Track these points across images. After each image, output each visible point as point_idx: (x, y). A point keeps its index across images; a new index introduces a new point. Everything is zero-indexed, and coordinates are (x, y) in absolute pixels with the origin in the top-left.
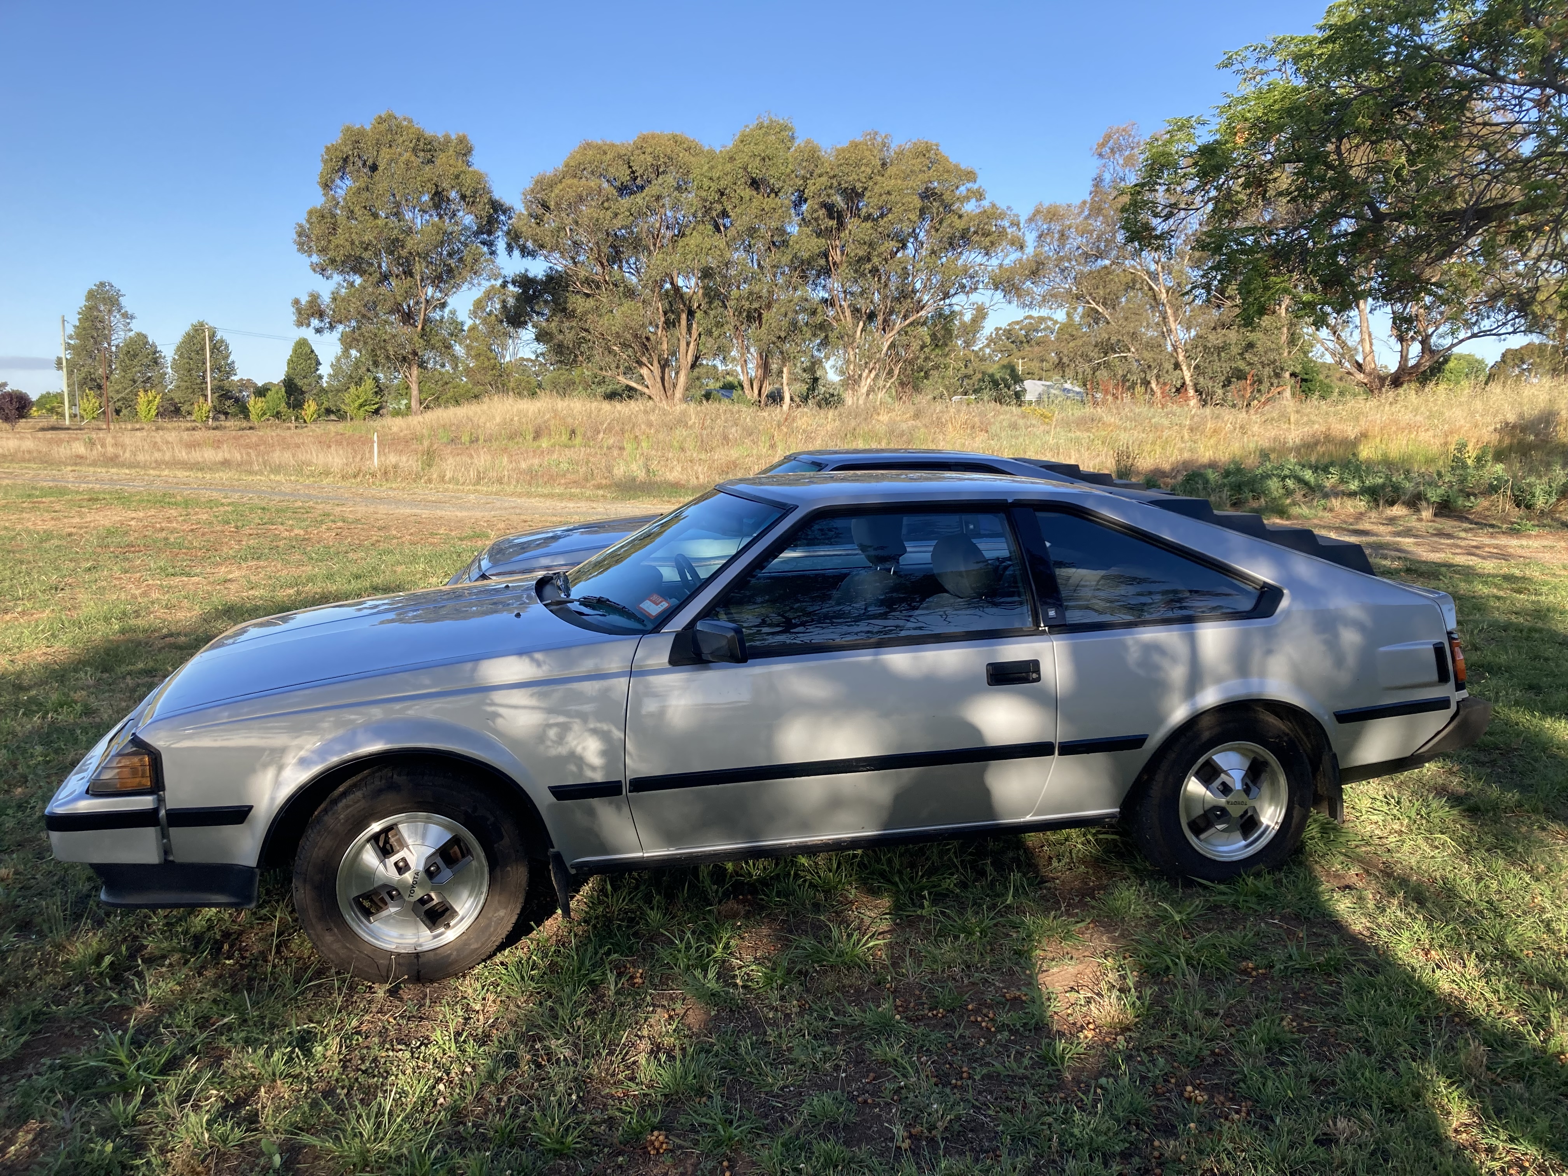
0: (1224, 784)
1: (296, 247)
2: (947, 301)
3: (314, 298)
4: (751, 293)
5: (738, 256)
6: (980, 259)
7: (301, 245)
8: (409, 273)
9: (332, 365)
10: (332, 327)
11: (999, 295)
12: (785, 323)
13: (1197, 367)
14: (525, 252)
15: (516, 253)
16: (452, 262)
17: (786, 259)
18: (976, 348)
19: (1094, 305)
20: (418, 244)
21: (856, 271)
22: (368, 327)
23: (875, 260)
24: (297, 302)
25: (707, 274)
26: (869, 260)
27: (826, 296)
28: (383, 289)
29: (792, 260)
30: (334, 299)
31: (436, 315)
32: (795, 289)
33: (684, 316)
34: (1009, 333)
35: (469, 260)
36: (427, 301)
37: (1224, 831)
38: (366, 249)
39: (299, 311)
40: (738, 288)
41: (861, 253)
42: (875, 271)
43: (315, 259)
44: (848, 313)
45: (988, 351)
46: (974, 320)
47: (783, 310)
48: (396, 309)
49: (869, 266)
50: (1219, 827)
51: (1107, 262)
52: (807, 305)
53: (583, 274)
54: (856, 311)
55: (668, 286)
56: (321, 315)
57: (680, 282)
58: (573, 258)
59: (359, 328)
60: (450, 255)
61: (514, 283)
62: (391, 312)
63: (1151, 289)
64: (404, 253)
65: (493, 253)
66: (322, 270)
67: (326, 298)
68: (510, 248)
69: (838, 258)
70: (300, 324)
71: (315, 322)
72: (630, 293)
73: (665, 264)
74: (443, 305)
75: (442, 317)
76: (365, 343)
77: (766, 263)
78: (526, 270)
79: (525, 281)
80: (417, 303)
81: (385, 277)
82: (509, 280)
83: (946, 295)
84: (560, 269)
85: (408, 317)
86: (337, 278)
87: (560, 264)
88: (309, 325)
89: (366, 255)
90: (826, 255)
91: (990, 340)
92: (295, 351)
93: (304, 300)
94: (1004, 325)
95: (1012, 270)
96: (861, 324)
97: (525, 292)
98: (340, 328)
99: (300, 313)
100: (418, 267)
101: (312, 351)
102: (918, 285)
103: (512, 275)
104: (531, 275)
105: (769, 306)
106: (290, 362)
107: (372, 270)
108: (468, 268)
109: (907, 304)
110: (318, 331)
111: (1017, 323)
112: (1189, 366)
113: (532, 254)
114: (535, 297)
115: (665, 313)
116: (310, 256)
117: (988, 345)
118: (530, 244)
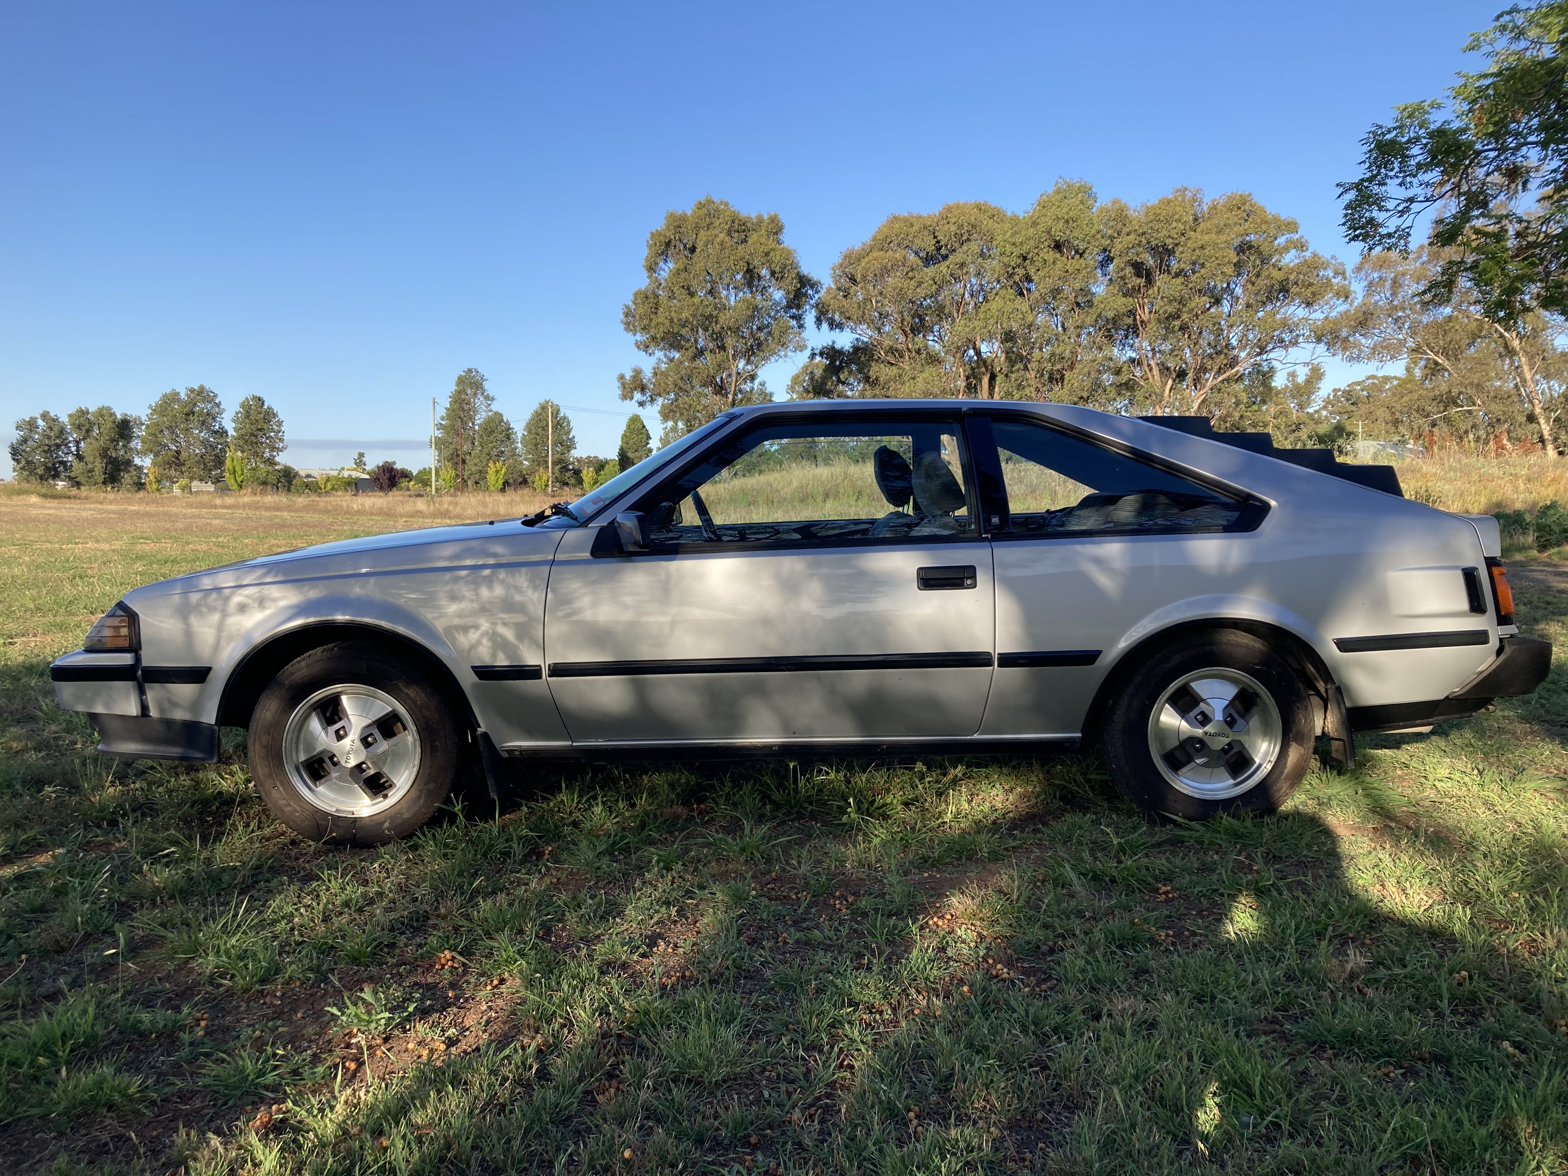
0: (1202, 713)
1: (622, 327)
2: (1265, 357)
3: (637, 373)
4: (1053, 355)
5: (1041, 319)
6: (1301, 312)
7: (627, 324)
8: (723, 348)
9: (661, 439)
10: (652, 401)
11: (1322, 348)
12: (1087, 384)
13: (1557, 420)
14: (834, 325)
15: (825, 326)
16: (762, 335)
17: (1089, 320)
18: (1311, 410)
19: (1432, 356)
20: (730, 319)
21: (1167, 328)
22: (684, 399)
23: (1185, 317)
24: (622, 377)
25: (1009, 337)
26: (1179, 317)
27: (1134, 355)
28: (698, 363)
29: (1096, 321)
30: (655, 374)
31: (747, 387)
32: (1100, 349)
33: (986, 380)
34: (1348, 394)
35: (776, 333)
36: (738, 374)
38: (684, 326)
39: (624, 385)
40: (1041, 349)
41: (1170, 309)
42: (1183, 328)
43: (639, 337)
44: (1156, 371)
45: (1324, 413)
46: (1308, 382)
47: (1086, 370)
48: (709, 381)
49: (1177, 323)
50: (1198, 761)
51: (1447, 308)
52: (1111, 364)
53: (887, 343)
54: (1165, 369)
55: (971, 352)
56: (643, 389)
57: (984, 348)
58: (879, 330)
59: (677, 400)
60: (759, 329)
61: (821, 354)
62: (704, 385)
63: (1501, 336)
64: (717, 328)
65: (801, 326)
66: (645, 347)
67: (648, 374)
68: (819, 322)
69: (1145, 317)
70: (624, 397)
71: (638, 396)
72: (934, 360)
73: (967, 329)
74: (753, 378)
75: (753, 389)
76: (682, 414)
77: (1069, 324)
78: (834, 342)
79: (832, 353)
80: (730, 375)
81: (700, 353)
82: (817, 352)
83: (1263, 350)
84: (866, 340)
85: (720, 389)
86: (659, 354)
87: (866, 334)
88: (631, 398)
89: (684, 332)
90: (1132, 313)
91: (1328, 402)
92: (628, 426)
93: (628, 375)
94: (1343, 386)
95: (1336, 322)
96: (1170, 382)
97: (832, 363)
98: (660, 401)
99: (624, 388)
100: (730, 342)
101: (644, 427)
102: (1234, 342)
103: (820, 347)
104: (838, 346)
105: (1072, 367)
106: (624, 436)
107: (688, 345)
108: (776, 340)
109: (1221, 360)
110: (641, 404)
111: (1358, 383)
112: (1548, 419)
113: (840, 326)
114: (840, 369)
115: (968, 378)
116: (635, 335)
117: (1325, 408)
118: (837, 317)
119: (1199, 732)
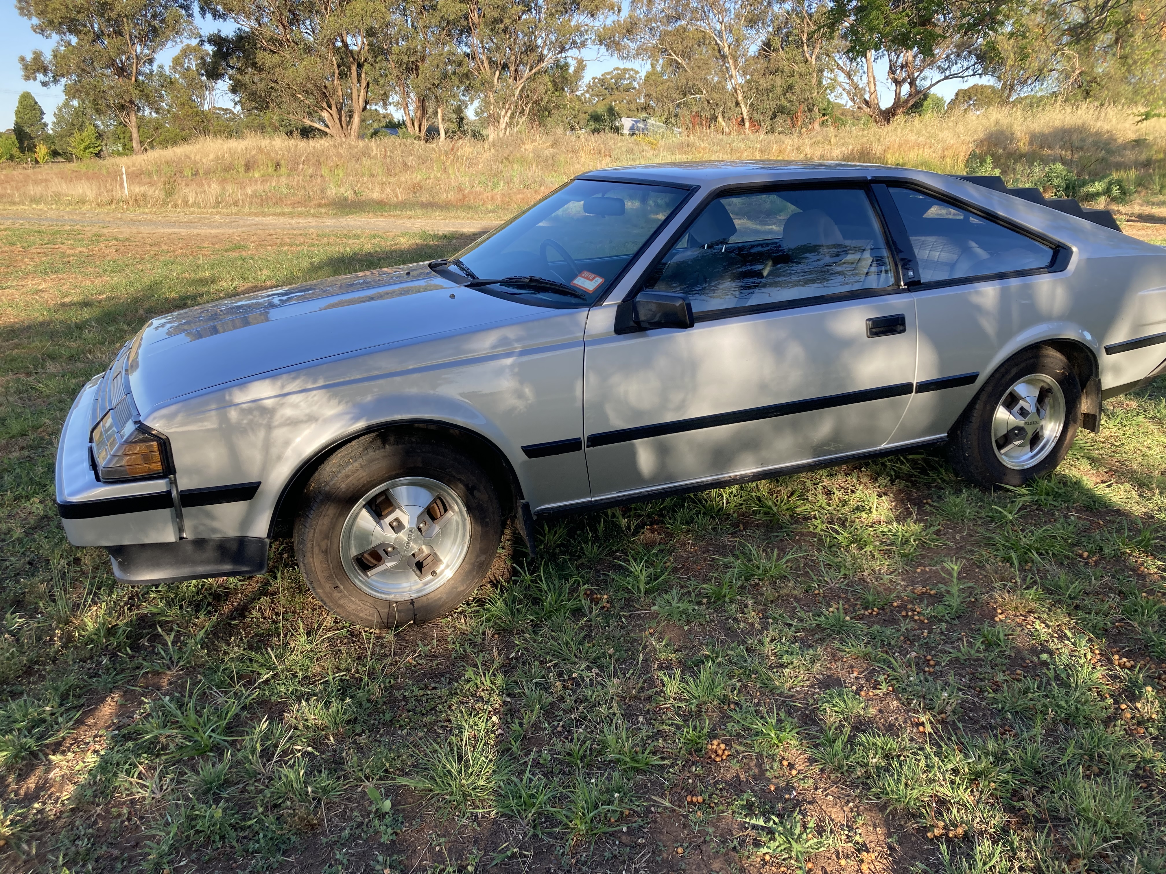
0: (1022, 409)
1: (17, 11)
2: (563, 55)
3: (37, 56)
4: (408, 49)
5: (397, 18)
6: (588, 20)
7: (21, 9)
8: (119, 33)
9: (55, 114)
10: (56, 81)
11: (603, 49)
12: (437, 73)
13: (752, 105)
14: (216, 15)
15: (209, 16)
16: (156, 23)
17: (435, 21)
18: (579, 93)
19: (675, 57)
20: (126, 7)
21: (492, 30)
22: (87, 80)
23: (507, 21)
24: (22, 59)
25: (371, 33)
26: (502, 21)
27: (468, 51)
28: (98, 46)
29: (440, 22)
30: (55, 56)
31: (146, 69)
32: (444, 44)
33: (354, 68)
34: (602, 81)
35: (171, 21)
36: (137, 57)
37: (1020, 446)
38: (79, 12)
39: (26, 67)
40: (397, 44)
41: (496, 15)
42: (505, 30)
43: (35, 21)
44: (486, 64)
45: (587, 95)
46: (576, 71)
47: (435, 62)
48: (111, 64)
49: (502, 26)
50: (1016, 443)
51: (684, 22)
52: (454, 58)
53: (268, 34)
54: (491, 62)
55: (339, 44)
56: (45, 70)
57: (349, 40)
58: (257, 20)
59: (80, 81)
60: (154, 16)
61: (210, 41)
62: (107, 67)
63: (717, 44)
64: (113, 15)
65: (190, 15)
66: (41, 30)
67: (48, 56)
68: (203, 12)
69: (476, 19)
70: (27, 78)
71: (40, 77)
72: (309, 49)
73: (337, 25)
74: (151, 61)
75: (152, 72)
76: (87, 94)
77: (419, 24)
78: (219, 31)
79: (217, 40)
80: (128, 59)
81: (98, 37)
82: (205, 39)
83: (562, 50)
84: (247, 30)
85: (122, 71)
86: (56, 37)
87: (247, 25)
88: (35, 79)
89: (81, 17)
90: (466, 17)
91: (589, 87)
92: (21, 103)
93: (29, 57)
94: (599, 76)
95: (613, 30)
96: (497, 73)
97: (220, 50)
98: (63, 81)
99: (26, 69)
100: (127, 28)
101: (36, 103)
102: (540, 41)
103: (207, 35)
104: (223, 35)
105: (423, 59)
106: (17, 112)
107: (85, 30)
108: (171, 28)
109: (534, 56)
110: (45, 84)
111: (609, 73)
112: (746, 104)
113: (223, 17)
114: (228, 54)
115: (339, 66)
116: (30, 19)
117: (587, 91)
118: (220, 8)
119: (1021, 422)
